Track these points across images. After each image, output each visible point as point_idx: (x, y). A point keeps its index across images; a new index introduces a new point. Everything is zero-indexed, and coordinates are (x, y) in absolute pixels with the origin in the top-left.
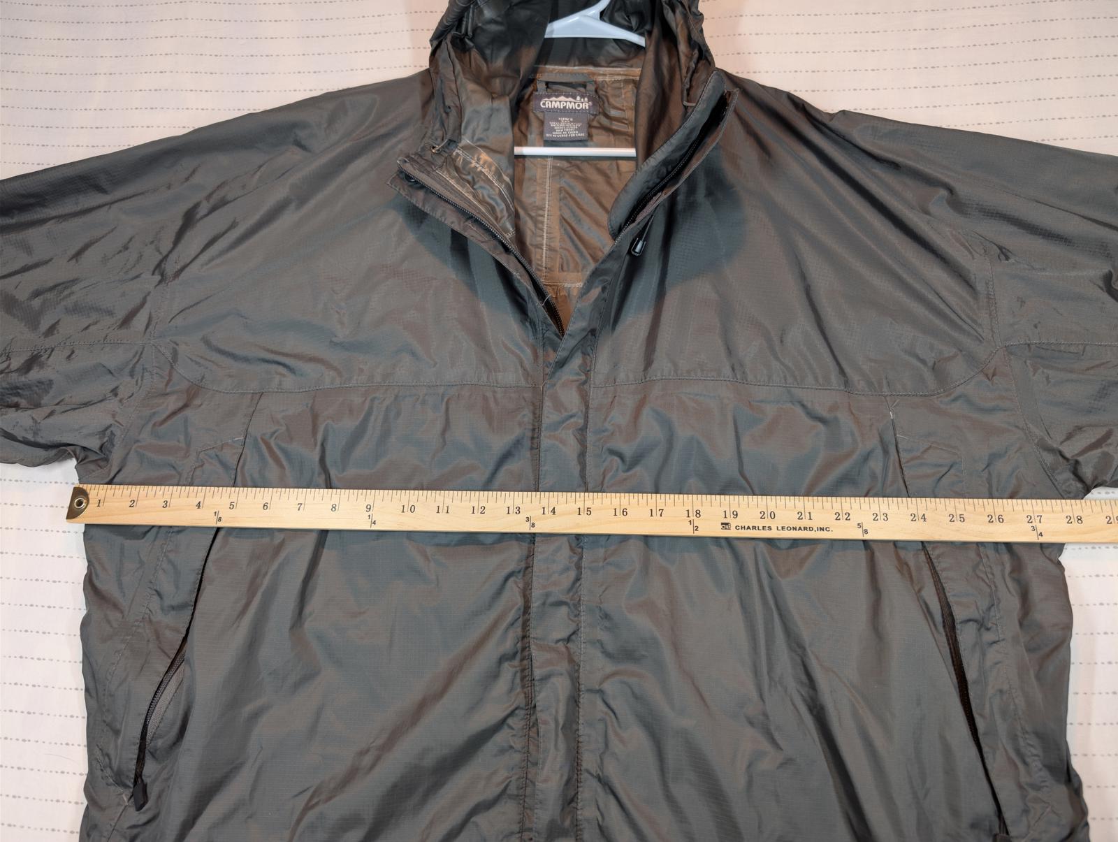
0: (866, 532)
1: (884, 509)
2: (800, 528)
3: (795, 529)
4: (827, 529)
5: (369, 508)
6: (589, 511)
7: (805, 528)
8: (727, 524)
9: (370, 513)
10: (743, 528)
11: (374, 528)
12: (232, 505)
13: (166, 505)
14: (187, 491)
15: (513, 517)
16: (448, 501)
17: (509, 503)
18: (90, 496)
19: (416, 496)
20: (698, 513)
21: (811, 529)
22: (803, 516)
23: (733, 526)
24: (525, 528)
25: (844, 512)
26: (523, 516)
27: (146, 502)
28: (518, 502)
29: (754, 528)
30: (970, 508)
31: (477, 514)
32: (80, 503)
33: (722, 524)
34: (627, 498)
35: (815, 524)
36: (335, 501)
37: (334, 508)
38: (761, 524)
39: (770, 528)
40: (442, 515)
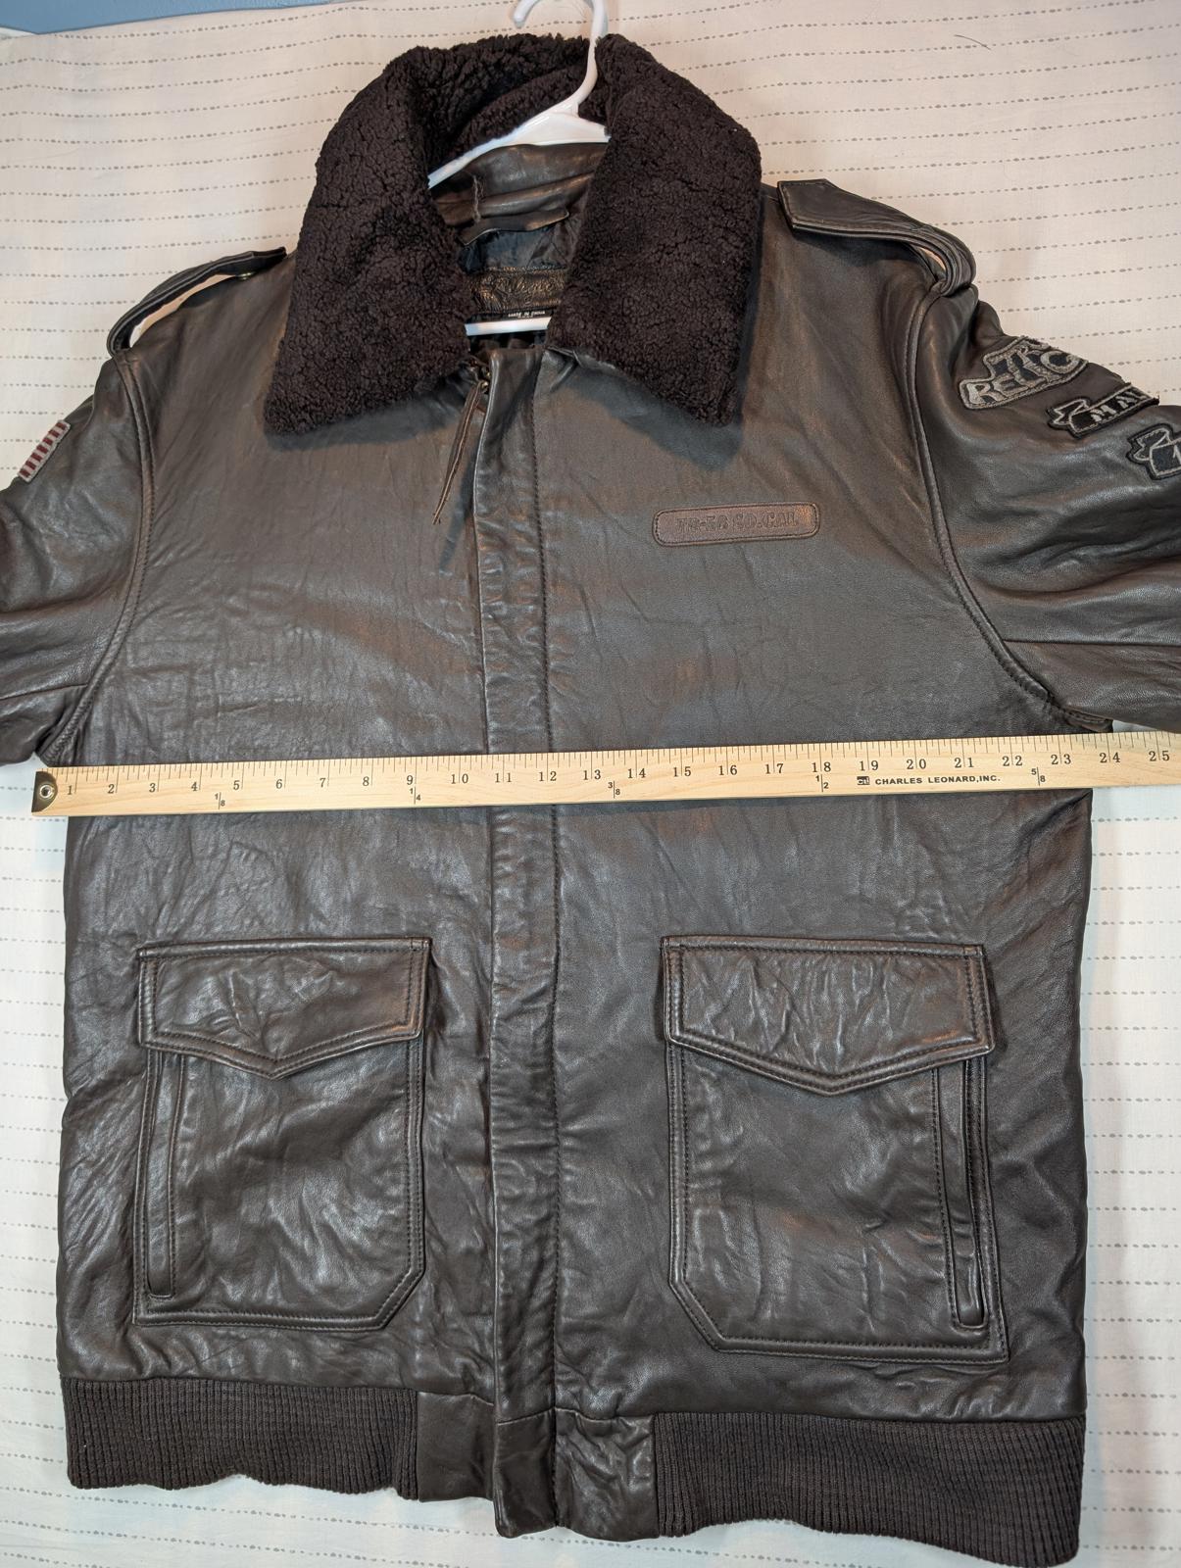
0: (1043, 779)
1: (1066, 749)
2: (958, 779)
3: (951, 780)
4: (992, 778)
5: (410, 780)
6: (688, 771)
7: (965, 779)
8: (865, 778)
9: (412, 786)
10: (885, 782)
11: (419, 804)
12: (237, 785)
13: (154, 788)
14: (178, 770)
15: (592, 783)
16: (509, 767)
17: (586, 766)
18: (58, 782)
19: (468, 763)
20: (827, 766)
22: (961, 763)
23: (872, 781)
24: (608, 796)
25: (1014, 755)
26: (605, 781)
27: (128, 787)
28: (597, 765)
29: (899, 781)
31: (547, 781)
32: (45, 792)
33: (859, 778)
34: (736, 752)
35: (976, 772)
36: (367, 773)
37: (366, 781)
38: (907, 775)
39: (919, 781)
40: (503, 784)
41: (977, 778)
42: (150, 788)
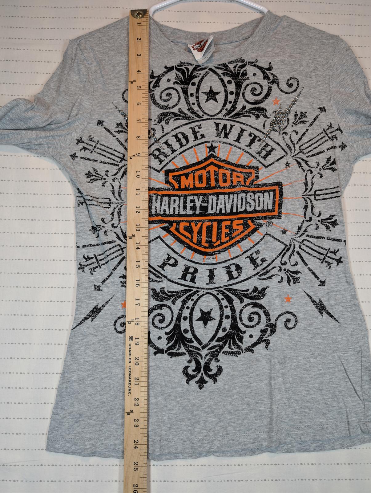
0: (128, 414)
1: (141, 426)
3: (130, 375)
4: (130, 393)
5: (138, 155)
6: (138, 267)
7: (130, 381)
8: (132, 339)
9: (136, 156)
10: (130, 348)
11: (129, 159)
12: (139, 87)
13: (139, 55)
15: (134, 228)
16: (142, 194)
17: (142, 225)
18: (143, 18)
19: (145, 177)
20: (137, 324)
21: (130, 384)
22: (137, 380)
23: (130, 342)
24: (129, 234)
25: (139, 403)
26: (135, 232)
27: (140, 46)
28: (143, 230)
29: (130, 354)
30: (142, 475)
31: (136, 209)
32: (139, 14)
33: (132, 337)
34: (145, 286)
35: (133, 386)
36: (142, 137)
37: (139, 137)
38: (132, 357)
39: (130, 362)
40: (136, 192)
41: (130, 386)
42: (139, 54)
